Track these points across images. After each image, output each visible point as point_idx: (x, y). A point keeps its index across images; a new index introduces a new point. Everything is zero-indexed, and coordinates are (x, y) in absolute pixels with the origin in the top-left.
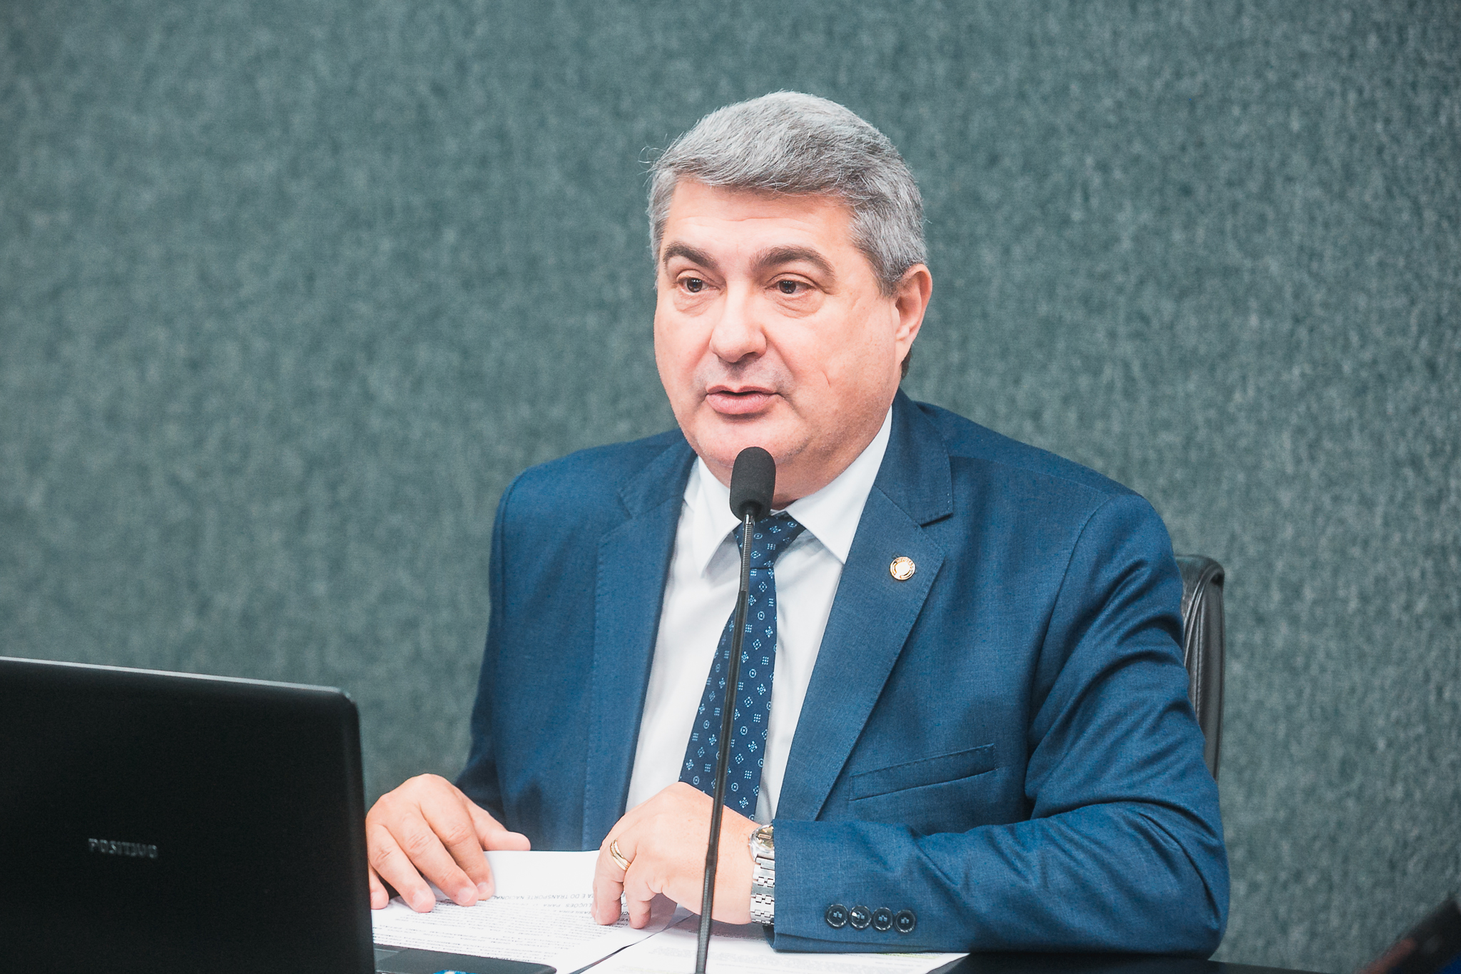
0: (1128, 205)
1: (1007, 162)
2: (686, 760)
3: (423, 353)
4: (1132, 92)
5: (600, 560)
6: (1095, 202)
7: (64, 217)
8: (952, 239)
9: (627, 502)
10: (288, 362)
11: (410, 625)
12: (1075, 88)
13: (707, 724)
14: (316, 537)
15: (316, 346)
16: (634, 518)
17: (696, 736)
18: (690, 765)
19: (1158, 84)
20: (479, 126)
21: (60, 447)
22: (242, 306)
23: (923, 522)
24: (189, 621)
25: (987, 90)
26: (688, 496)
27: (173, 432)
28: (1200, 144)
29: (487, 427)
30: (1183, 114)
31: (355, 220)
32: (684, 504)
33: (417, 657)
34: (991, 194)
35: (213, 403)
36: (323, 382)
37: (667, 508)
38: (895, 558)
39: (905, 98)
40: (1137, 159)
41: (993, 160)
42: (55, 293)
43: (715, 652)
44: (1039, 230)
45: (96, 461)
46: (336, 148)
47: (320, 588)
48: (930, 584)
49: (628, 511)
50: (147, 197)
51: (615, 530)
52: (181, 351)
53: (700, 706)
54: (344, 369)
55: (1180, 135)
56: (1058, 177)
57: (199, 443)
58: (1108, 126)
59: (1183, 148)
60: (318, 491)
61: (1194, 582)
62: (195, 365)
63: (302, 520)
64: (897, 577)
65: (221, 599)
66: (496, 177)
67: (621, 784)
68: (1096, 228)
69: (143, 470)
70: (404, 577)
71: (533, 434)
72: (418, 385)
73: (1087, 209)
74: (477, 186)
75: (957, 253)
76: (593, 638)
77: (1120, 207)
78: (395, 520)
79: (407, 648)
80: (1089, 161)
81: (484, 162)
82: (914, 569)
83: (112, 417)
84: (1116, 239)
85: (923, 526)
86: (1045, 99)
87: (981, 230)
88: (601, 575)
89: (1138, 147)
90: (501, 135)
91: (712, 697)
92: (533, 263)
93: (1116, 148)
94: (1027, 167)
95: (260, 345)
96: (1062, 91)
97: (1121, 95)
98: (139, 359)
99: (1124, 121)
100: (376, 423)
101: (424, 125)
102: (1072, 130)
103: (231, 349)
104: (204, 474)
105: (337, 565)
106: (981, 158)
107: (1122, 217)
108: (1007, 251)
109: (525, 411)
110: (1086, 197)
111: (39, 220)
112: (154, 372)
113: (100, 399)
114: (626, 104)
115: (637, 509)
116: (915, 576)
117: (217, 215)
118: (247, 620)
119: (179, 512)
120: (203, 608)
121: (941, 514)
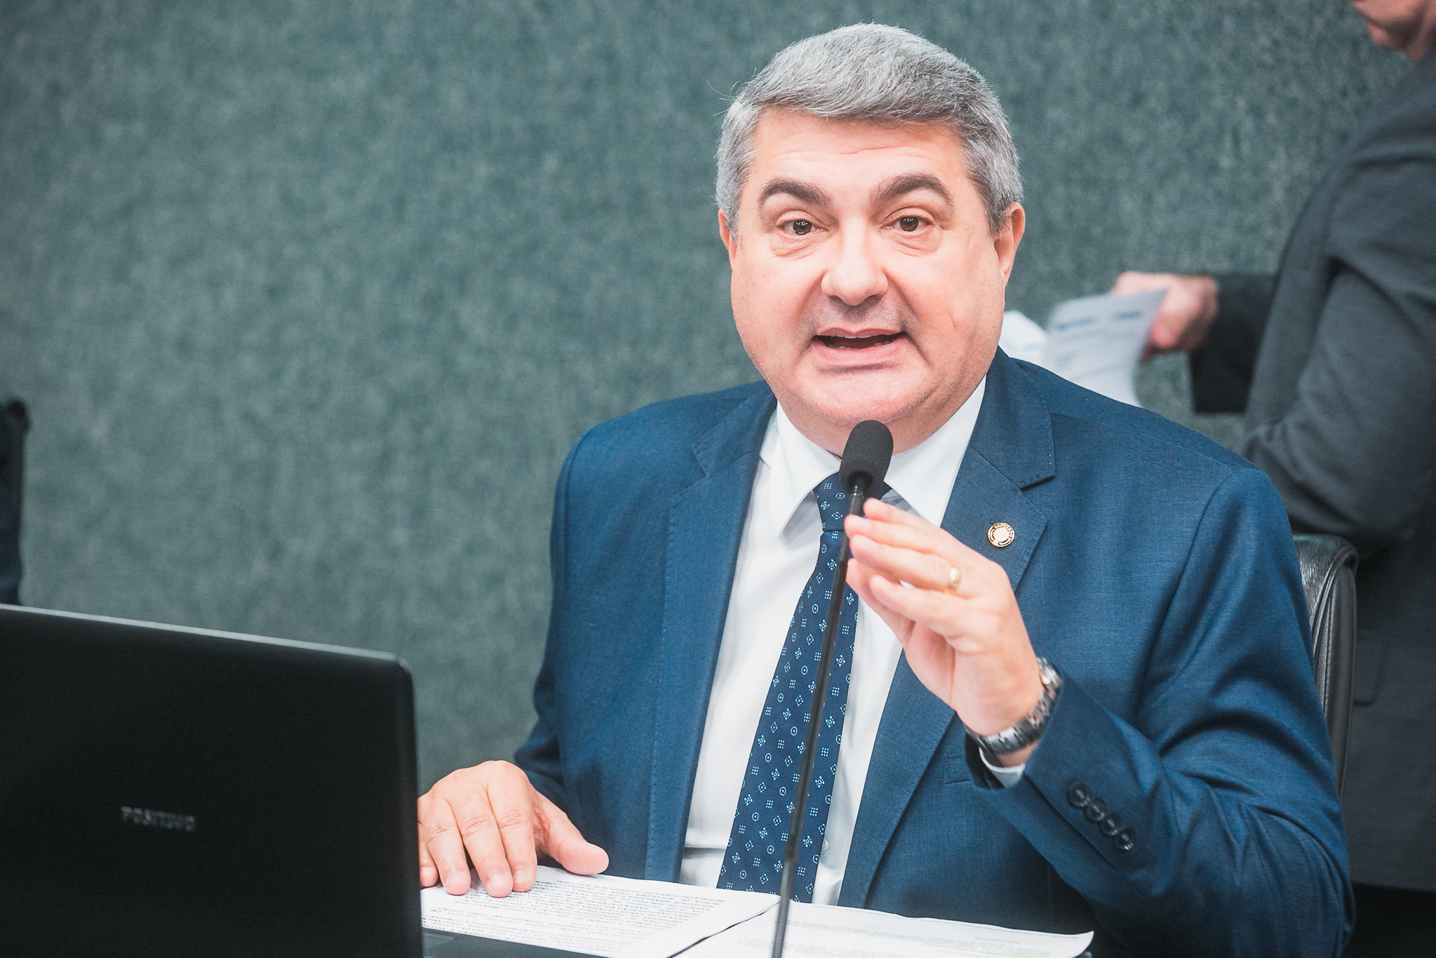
0: (1281, 152)
1: (1152, 103)
2: (757, 736)
3: (519, 288)
4: (1291, 31)
5: (672, 521)
6: (1245, 148)
7: (139, 128)
8: (1090, 183)
9: (701, 459)
10: (374, 292)
11: (495, 580)
12: (1229, 24)
13: (781, 698)
14: (398, 482)
15: (404, 276)
16: (708, 476)
17: (769, 709)
18: (762, 741)
19: (1319, 23)
20: (585, 46)
21: (128, 376)
22: (326, 230)
23: (1022, 485)
24: (259, 567)
25: (1133, 24)
26: (765, 453)
27: (249, 365)
28: (1362, 89)
29: (586, 370)
30: (1345, 56)
31: (449, 143)
32: (761, 462)
33: (501, 614)
34: (1134, 137)
35: (293, 334)
36: (410, 315)
37: (742, 464)
38: (993, 524)
39: (1045, 30)
40: (1292, 103)
41: (1138, 99)
42: (127, 211)
43: (791, 620)
44: (1184, 177)
45: (167, 392)
46: (431, 64)
47: (400, 536)
48: (1031, 552)
49: (701, 469)
50: (228, 110)
51: (688, 489)
52: (260, 277)
53: (774, 678)
54: (434, 303)
55: (1341, 78)
56: (1207, 120)
57: (276, 375)
58: (1263, 66)
59: (1344, 94)
60: (401, 432)
61: (1326, 564)
62: (275, 292)
63: (384, 462)
64: (995, 543)
65: (294, 545)
66: (603, 101)
67: (689, 760)
68: (1246, 177)
69: (214, 404)
70: (490, 528)
71: (632, 379)
72: (512, 323)
73: (1237, 155)
74: (581, 110)
75: (1094, 199)
76: (662, 604)
77: (1273, 154)
78: (484, 466)
79: (490, 604)
80: (1241, 103)
81: (589, 84)
82: (1013, 536)
83: (184, 346)
84: (1267, 189)
85: (1024, 489)
86: (1195, 34)
87: (1122, 175)
88: (671, 537)
89: (1294, 90)
90: (608, 56)
91: (787, 668)
92: (638, 195)
93: (1271, 90)
94: (1174, 108)
95: (344, 274)
96: (1214, 27)
97: (1278, 33)
98: (214, 283)
99: (1280, 61)
100: (465, 361)
101: (526, 42)
102: (1223, 69)
103: (312, 278)
104: (280, 409)
105: (419, 513)
106: (1125, 96)
107: (1274, 166)
108: (1149, 199)
109: (624, 354)
110: (1237, 141)
111: (112, 131)
112: (230, 298)
113: (172, 324)
114: (744, 27)
115: (712, 465)
116: (1015, 543)
117: (303, 132)
118: (322, 568)
119: (253, 450)
120: (275, 553)
121: (1043, 477)
